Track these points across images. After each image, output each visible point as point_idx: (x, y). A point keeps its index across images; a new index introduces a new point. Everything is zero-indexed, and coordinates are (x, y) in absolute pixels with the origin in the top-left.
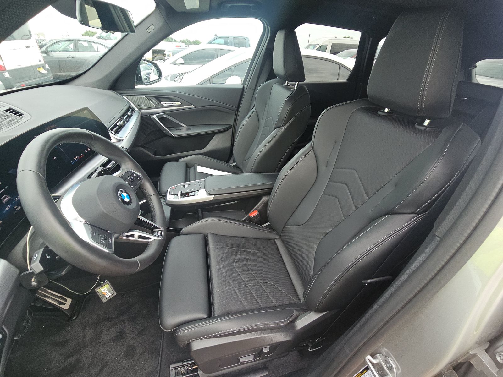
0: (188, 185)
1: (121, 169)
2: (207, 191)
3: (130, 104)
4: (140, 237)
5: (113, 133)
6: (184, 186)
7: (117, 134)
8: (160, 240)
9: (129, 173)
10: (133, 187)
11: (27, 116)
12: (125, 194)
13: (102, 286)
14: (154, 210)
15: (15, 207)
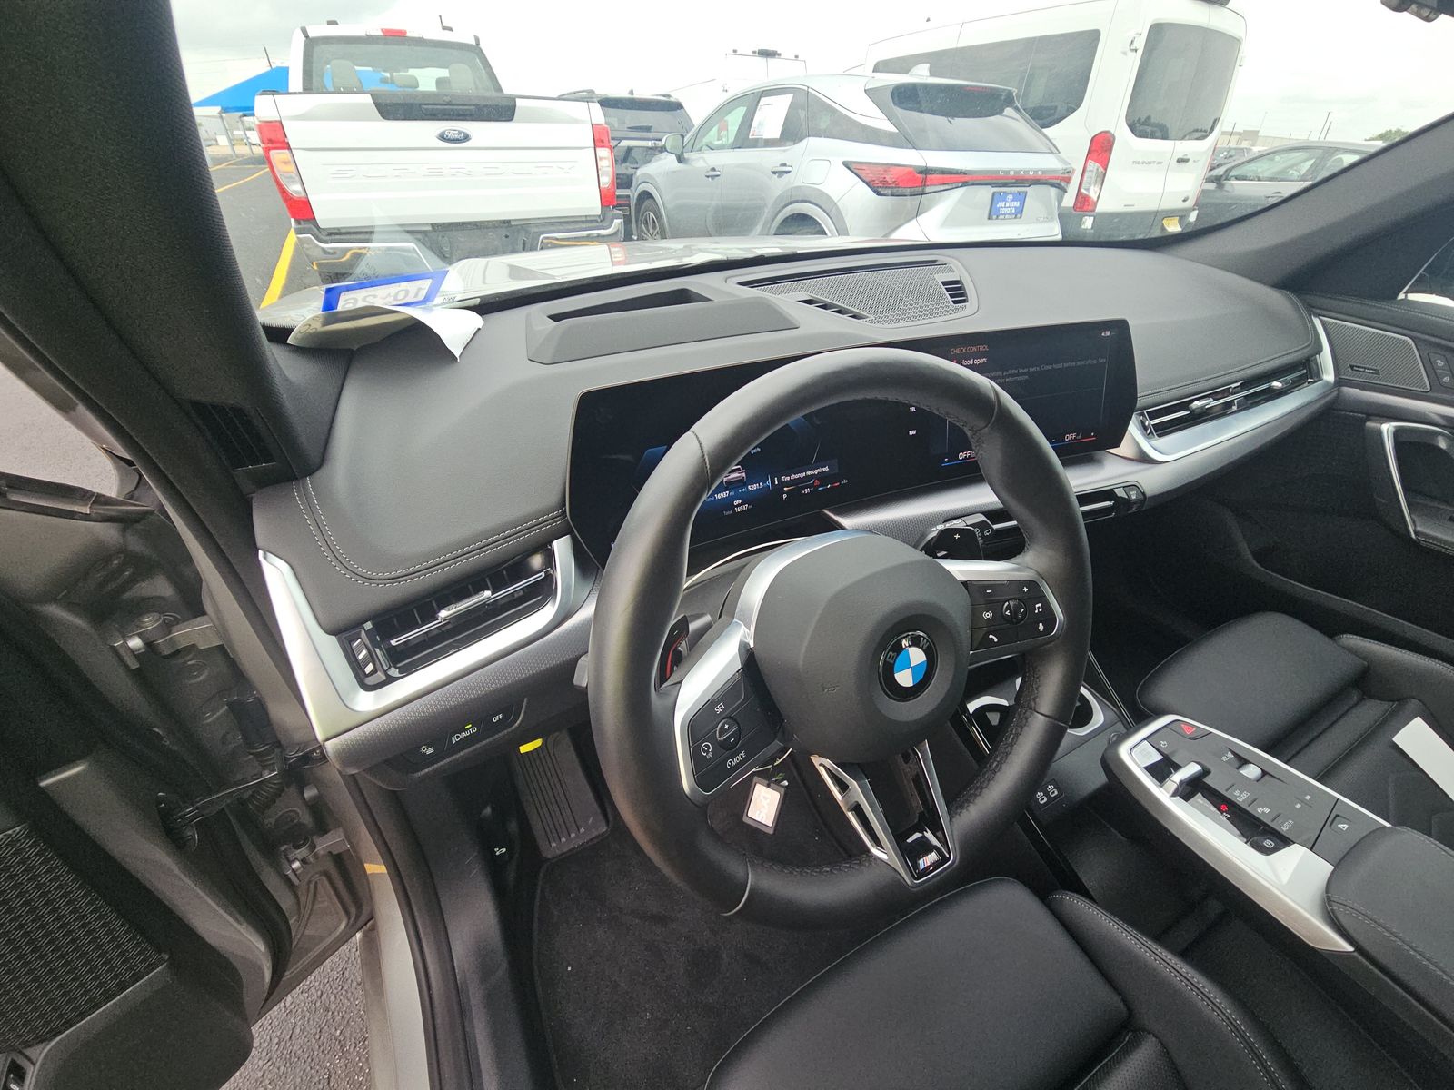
0: (1264, 773)
1: (1019, 559)
2: (1335, 897)
3: (1319, 350)
4: (858, 810)
5: (1145, 428)
6: (1243, 761)
7: (1160, 436)
8: (900, 884)
9: (1025, 589)
10: (996, 640)
11: (970, 307)
12: (917, 656)
13: (768, 786)
14: (1000, 764)
15: (736, 503)
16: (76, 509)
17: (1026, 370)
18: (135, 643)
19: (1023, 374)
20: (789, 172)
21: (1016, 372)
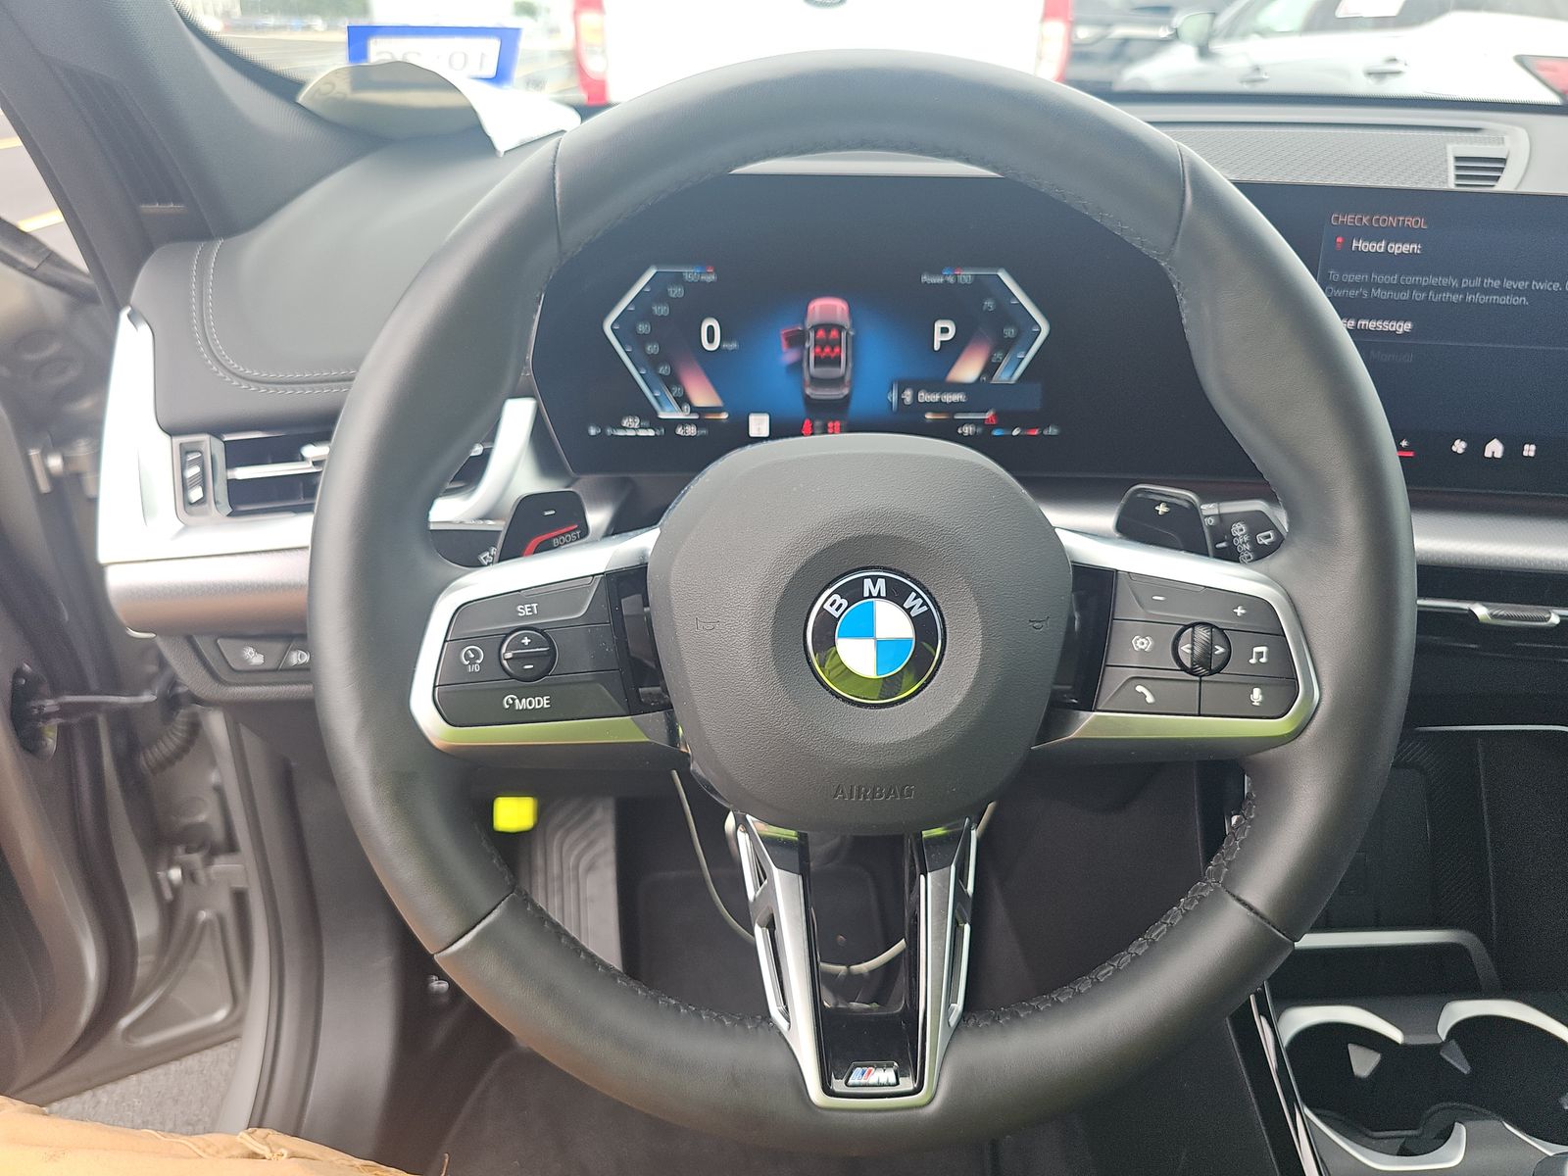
10: (1150, 699)
16: (23, 259)
17: (1522, 285)
18: (55, 462)
19: (1517, 292)
20: (1398, 73)
21: (1496, 284)
